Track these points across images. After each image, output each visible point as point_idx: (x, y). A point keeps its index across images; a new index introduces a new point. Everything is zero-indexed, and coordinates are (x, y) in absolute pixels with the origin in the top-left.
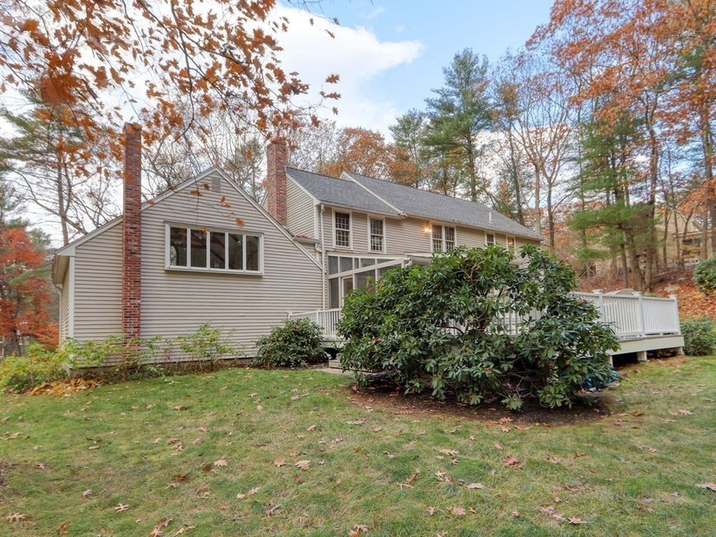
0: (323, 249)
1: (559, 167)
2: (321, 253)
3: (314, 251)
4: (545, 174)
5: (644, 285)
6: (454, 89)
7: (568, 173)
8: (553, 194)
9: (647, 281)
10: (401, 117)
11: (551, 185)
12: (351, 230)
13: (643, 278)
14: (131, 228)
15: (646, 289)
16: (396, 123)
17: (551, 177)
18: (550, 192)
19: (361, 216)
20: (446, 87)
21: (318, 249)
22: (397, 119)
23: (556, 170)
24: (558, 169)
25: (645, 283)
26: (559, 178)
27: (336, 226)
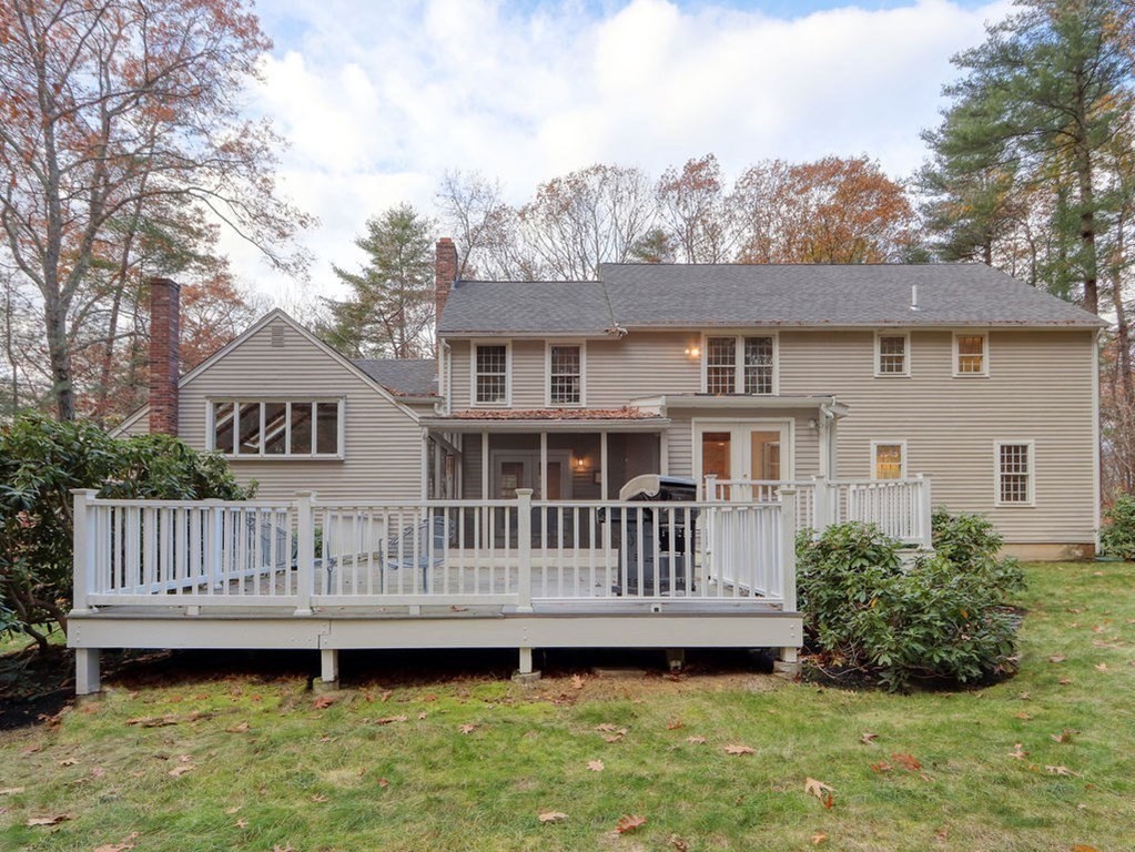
0: (449, 410)
3: (432, 414)
12: (510, 373)
14: (156, 411)
19: (530, 346)
27: (479, 369)
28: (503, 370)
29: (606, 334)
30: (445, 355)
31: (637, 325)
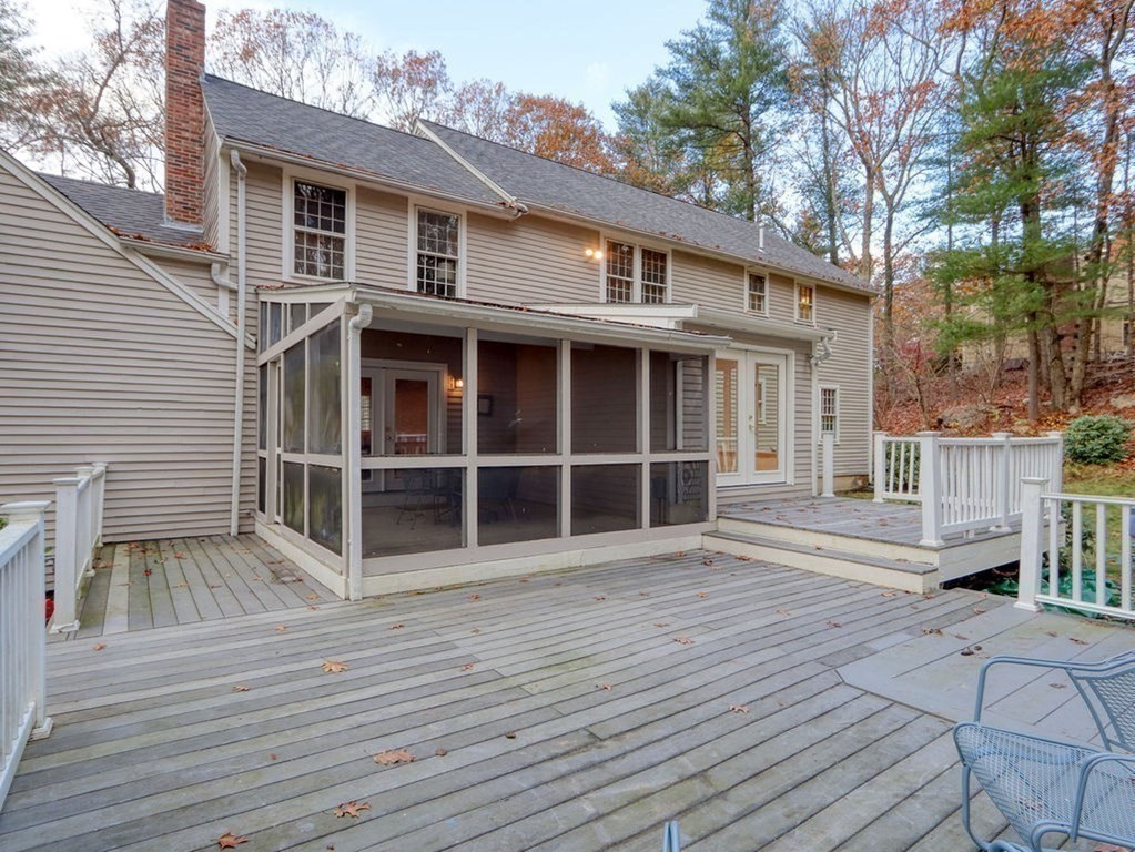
0: (242, 279)
1: (909, 179)
2: (234, 292)
3: (207, 284)
4: (883, 190)
5: (1068, 393)
6: (722, 27)
7: (924, 186)
8: (895, 226)
9: (1076, 384)
10: (634, 89)
11: (892, 209)
12: (350, 236)
13: (1069, 380)
15: (1072, 400)
16: (625, 100)
17: (892, 197)
18: (890, 221)
19: (386, 200)
20: (707, 23)
21: (224, 280)
22: (628, 92)
23: (904, 183)
24: (907, 183)
25: (1071, 389)
26: (908, 198)
27: (299, 220)
28: (340, 228)
29: (501, 208)
30: (233, 182)
31: (539, 204)
